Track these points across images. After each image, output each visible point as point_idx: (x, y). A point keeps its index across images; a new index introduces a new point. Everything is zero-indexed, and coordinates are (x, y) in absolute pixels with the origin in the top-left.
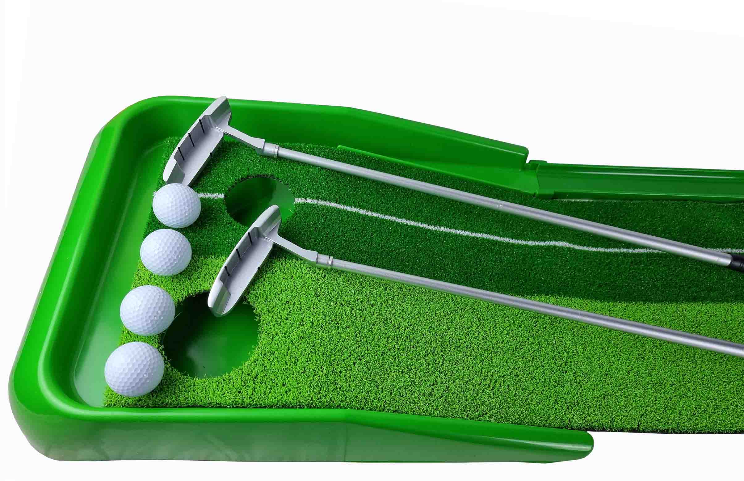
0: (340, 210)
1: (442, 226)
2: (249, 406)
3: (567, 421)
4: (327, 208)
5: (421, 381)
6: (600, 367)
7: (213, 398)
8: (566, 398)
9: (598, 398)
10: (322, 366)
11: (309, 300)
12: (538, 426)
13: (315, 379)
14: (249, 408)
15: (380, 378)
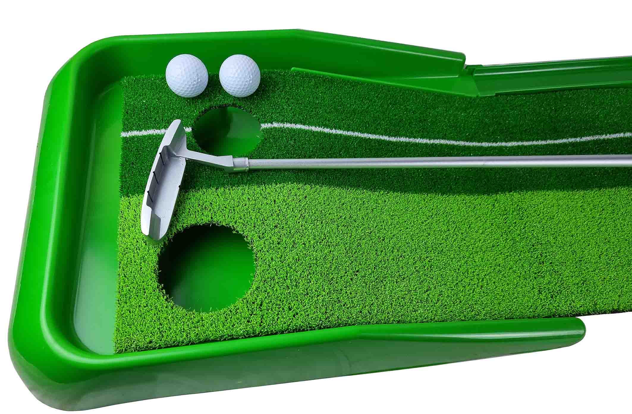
0: (306, 131)
1: (402, 136)
2: (261, 334)
3: (554, 310)
4: (294, 130)
5: (416, 288)
6: (573, 255)
7: (224, 331)
8: (548, 288)
9: (577, 284)
10: (323, 285)
11: (296, 222)
12: (529, 318)
13: (320, 299)
14: (261, 336)
15: (378, 291)
